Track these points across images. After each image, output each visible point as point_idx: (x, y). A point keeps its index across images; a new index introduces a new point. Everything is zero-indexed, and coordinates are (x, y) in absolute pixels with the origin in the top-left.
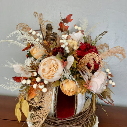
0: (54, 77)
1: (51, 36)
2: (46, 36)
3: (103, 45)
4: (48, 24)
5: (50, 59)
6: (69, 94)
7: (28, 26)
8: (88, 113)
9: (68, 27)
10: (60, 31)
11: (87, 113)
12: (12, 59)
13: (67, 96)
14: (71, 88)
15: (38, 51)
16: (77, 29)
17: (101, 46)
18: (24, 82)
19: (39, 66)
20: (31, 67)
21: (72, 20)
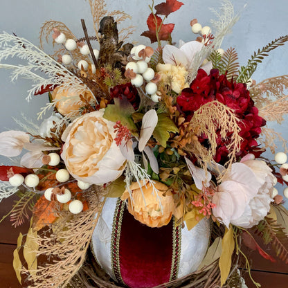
0: (98, 173)
1: (117, 51)
2: (101, 53)
3: (279, 81)
5: (91, 118)
6: (151, 222)
7: (66, 29)
8: (210, 280)
9: (171, 26)
10: (148, 40)
11: (206, 281)
13: (145, 226)
14: (151, 206)
15: (71, 93)
16: (199, 33)
17: (272, 83)
19: (63, 139)
20: (47, 139)
21: (181, 4)
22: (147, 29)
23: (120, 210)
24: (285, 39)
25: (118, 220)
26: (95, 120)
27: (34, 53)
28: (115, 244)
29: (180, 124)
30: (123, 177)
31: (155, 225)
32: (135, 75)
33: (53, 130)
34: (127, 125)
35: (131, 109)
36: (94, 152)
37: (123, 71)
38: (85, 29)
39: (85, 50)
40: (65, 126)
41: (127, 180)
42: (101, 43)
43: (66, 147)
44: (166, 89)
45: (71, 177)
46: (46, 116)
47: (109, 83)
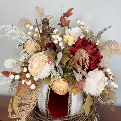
1: (48, 31)
2: (43, 31)
3: (110, 42)
4: (44, 19)
5: (39, 55)
6: (60, 93)
9: (69, 21)
15: (32, 46)
16: (80, 24)
18: (12, 77)
19: (29, 62)
20: (22, 62)
21: (72, 14)
22: (60, 22)
23: (49, 89)
24: (110, 27)
25: (48, 93)
26: (41, 55)
27: (19, 32)
28: (47, 102)
29: (71, 57)
30: (50, 76)
31: (62, 94)
32: (55, 40)
33: (25, 60)
34: (52, 57)
35: (53, 52)
36: (40, 67)
37: (51, 38)
38: (37, 22)
39: (36, 30)
40: (29, 58)
41: (52, 77)
42: (43, 27)
43: (30, 65)
44: (66, 45)
45: (31, 76)
46: (22, 54)
47: (46, 42)
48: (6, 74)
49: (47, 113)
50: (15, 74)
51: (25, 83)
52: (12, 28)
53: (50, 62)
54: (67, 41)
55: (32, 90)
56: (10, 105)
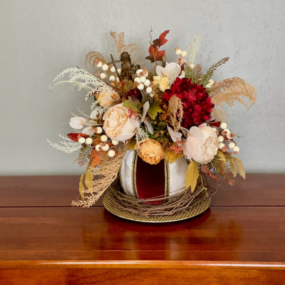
0: (121, 134)
1: (131, 70)
2: (122, 72)
3: (231, 81)
4: (123, 53)
9: (163, 52)
10: (150, 61)
12: (78, 109)
14: (150, 151)
15: (107, 94)
16: (181, 55)
18: (82, 140)
19: (104, 119)
20: (95, 120)
21: (166, 41)
22: (148, 54)
23: (135, 158)
24: (226, 59)
25: (134, 163)
26: (119, 108)
27: (88, 76)
28: (134, 177)
29: (164, 108)
30: (134, 137)
31: (152, 162)
32: (139, 84)
33: (98, 116)
34: (136, 110)
35: (137, 102)
36: (120, 125)
37: (133, 81)
38: (112, 59)
39: (113, 69)
40: (104, 113)
41: (137, 138)
42: (122, 66)
43: (105, 123)
44: (157, 89)
45: (109, 139)
46: (94, 108)
47: (127, 88)
48: (74, 136)
49: (135, 193)
50: (86, 137)
51: (100, 148)
52: (78, 72)
53: (133, 117)
54: (158, 85)
55: (110, 159)
56: (81, 183)
